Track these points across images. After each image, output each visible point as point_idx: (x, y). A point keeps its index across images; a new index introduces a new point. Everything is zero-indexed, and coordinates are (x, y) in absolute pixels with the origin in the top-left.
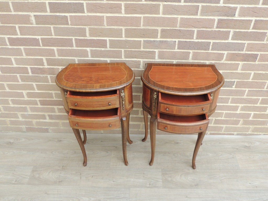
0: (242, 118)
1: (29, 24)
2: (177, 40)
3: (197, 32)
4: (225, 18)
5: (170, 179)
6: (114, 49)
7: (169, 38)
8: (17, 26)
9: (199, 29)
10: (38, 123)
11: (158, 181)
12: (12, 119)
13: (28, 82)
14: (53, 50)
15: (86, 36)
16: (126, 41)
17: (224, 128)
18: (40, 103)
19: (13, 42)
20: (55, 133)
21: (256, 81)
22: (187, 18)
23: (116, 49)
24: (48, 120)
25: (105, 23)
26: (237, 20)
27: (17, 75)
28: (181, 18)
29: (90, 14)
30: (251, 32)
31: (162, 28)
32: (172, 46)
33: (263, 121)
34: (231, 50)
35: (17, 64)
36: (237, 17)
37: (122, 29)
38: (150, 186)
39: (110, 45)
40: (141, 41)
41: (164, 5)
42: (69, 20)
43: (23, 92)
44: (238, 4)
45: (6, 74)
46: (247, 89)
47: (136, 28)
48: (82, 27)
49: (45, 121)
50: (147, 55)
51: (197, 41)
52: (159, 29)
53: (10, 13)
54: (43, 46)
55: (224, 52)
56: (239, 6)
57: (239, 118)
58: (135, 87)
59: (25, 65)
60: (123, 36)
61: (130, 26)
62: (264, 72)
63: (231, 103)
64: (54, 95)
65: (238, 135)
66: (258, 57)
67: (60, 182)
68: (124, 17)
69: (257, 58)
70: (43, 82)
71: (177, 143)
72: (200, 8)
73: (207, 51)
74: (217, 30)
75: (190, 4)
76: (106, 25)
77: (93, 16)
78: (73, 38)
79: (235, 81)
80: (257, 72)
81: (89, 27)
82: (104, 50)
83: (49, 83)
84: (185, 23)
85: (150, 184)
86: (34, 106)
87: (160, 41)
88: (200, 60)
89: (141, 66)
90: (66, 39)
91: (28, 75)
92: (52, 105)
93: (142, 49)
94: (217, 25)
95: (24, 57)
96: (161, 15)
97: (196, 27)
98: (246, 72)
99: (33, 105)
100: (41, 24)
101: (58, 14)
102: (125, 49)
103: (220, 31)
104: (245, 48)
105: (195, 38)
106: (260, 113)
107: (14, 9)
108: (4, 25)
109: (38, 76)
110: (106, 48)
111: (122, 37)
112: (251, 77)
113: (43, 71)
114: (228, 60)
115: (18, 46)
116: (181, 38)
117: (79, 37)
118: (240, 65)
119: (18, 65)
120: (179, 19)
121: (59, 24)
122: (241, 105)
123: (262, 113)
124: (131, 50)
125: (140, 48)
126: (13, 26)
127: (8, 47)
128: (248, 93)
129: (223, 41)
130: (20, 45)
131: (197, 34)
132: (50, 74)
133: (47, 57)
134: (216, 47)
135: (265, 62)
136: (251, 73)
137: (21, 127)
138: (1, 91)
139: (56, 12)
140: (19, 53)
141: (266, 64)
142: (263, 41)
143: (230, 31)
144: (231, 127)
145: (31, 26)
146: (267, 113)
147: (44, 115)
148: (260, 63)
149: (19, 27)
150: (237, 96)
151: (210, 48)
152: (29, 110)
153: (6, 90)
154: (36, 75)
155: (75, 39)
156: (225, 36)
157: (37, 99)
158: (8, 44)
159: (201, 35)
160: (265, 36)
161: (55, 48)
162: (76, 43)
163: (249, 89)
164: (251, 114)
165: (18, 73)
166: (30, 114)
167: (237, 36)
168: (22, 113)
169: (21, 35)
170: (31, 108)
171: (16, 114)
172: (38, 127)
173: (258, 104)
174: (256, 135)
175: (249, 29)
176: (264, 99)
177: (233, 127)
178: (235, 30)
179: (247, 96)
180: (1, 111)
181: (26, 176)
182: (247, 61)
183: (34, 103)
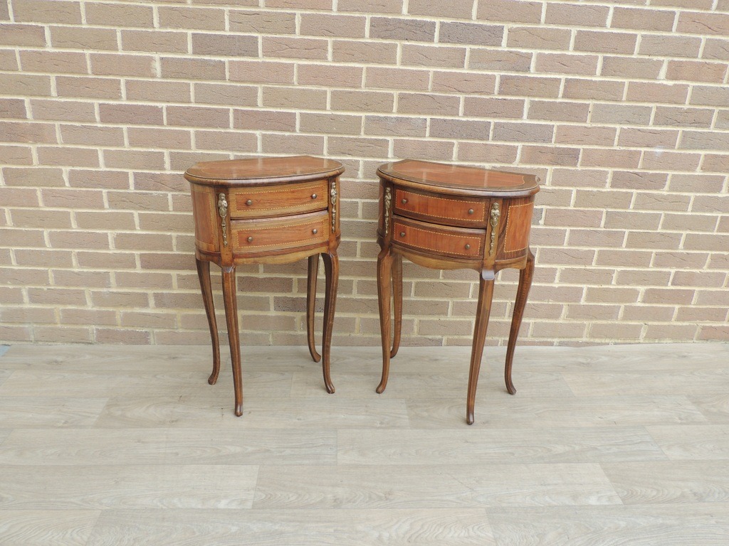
0: (566, 301)
1: (148, 77)
2: (428, 117)
3: (465, 101)
4: (513, 74)
5: (425, 414)
6: (308, 135)
7: (414, 113)
8: (123, 80)
9: (467, 96)
10: (128, 319)
11: (399, 418)
12: (70, 307)
13: (124, 209)
14: (188, 133)
15: (256, 106)
16: (333, 118)
17: (531, 328)
18: (142, 261)
19: (109, 114)
20: (163, 344)
21: (582, 209)
22: (445, 73)
23: (313, 135)
24: (151, 310)
25: (295, 78)
26: (534, 78)
27: (101, 192)
28: (435, 73)
29: (268, 60)
30: (561, 103)
31: (400, 92)
32: (418, 129)
33: (608, 307)
34: (528, 141)
35: (107, 166)
36: (533, 74)
37: (325, 92)
38: (383, 426)
39: (301, 126)
40: (361, 117)
41: (404, 47)
42: (227, 70)
43: (109, 234)
44: (532, 48)
45: (80, 189)
46: (568, 229)
47: (352, 90)
48: (251, 85)
49: (144, 311)
50: (371, 148)
51: (465, 119)
52: (396, 93)
53: (114, 53)
54: (170, 124)
55: (516, 144)
56: (535, 52)
57: (560, 301)
59: (125, 167)
60: (328, 106)
61: (342, 86)
62: (595, 189)
63: (540, 262)
64: (174, 242)
65: (561, 344)
66: (580, 156)
67: (173, 422)
68: (331, 66)
69: (578, 159)
70: (155, 210)
71: (436, 360)
72: (468, 54)
73: (484, 142)
74: (500, 97)
75: (449, 45)
76: (296, 83)
77: (274, 63)
78: (231, 108)
79: (542, 209)
80: (582, 189)
81: (263, 85)
82: (289, 137)
83: (168, 211)
84: (443, 82)
85: (381, 423)
86: (125, 271)
87: (397, 119)
88: (472, 161)
89: (359, 172)
90: (216, 110)
91: (126, 191)
92: (167, 268)
93: (363, 136)
94: (500, 88)
95: (125, 149)
96: (398, 66)
97: (463, 92)
98: (561, 188)
99: (124, 267)
100: (172, 77)
101: (207, 58)
102: (329, 135)
103: (505, 100)
104: (554, 136)
105: (461, 114)
106: (600, 287)
107: (123, 45)
108: (96, 77)
109: (147, 194)
110: (294, 131)
111: (325, 109)
112: (572, 201)
113: (159, 182)
114: (526, 162)
115: (117, 123)
116: (436, 114)
117: (242, 105)
118: (548, 173)
119: (110, 167)
120: (431, 75)
121: (206, 79)
122: (560, 268)
123: (604, 286)
124: (341, 136)
125: (359, 134)
126: (114, 80)
127: (95, 125)
128: (570, 238)
129: (513, 121)
130: (122, 122)
131: (465, 106)
132: (174, 189)
133: (173, 151)
134: (502, 132)
135: (593, 166)
136: (570, 192)
137: (86, 329)
138: (59, 230)
139: (204, 54)
140: (116, 138)
141: (597, 171)
142: (585, 122)
143: (523, 101)
144: (546, 324)
145: (151, 80)
146: (615, 287)
147: (145, 295)
148: (584, 169)
149: (127, 82)
150: (550, 245)
151: (491, 135)
152: (113, 280)
153: (70, 227)
154: (144, 191)
155: (235, 111)
156: (516, 110)
157: (137, 252)
158: (98, 118)
159: (472, 108)
160: (587, 111)
161: (192, 130)
162: (236, 118)
163: (572, 228)
164: (582, 289)
165: (105, 187)
166: (113, 292)
167: (536, 111)
168: (96, 290)
169: (128, 98)
170: (118, 276)
171: (83, 292)
172: (126, 328)
173: (593, 263)
174: (599, 344)
175: (557, 97)
176: (604, 251)
177: (550, 324)
178: (533, 99)
179: (570, 244)
180: (48, 284)
181: (92, 413)
182: (561, 165)
183: (129, 262)
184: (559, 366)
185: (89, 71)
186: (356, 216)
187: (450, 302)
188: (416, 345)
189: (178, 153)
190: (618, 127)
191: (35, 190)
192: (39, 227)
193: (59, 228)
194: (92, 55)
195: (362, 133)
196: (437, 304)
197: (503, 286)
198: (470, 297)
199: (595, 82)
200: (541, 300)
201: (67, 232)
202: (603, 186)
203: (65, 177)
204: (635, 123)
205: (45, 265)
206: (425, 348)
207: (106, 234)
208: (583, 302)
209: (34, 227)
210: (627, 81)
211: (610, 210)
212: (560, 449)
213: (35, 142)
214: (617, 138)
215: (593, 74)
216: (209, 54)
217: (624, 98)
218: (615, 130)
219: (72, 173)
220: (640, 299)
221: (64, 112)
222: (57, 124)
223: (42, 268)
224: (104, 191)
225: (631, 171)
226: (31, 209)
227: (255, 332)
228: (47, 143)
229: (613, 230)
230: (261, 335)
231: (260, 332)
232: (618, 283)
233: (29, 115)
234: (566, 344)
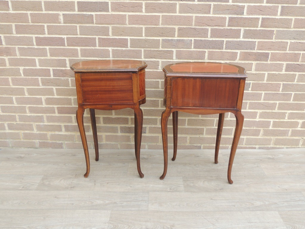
0: (262, 128)
1: (57, 23)
2: (193, 39)
3: (211, 30)
4: (235, 16)
5: (192, 185)
6: (134, 49)
7: (186, 37)
8: (46, 25)
9: (212, 28)
10: (53, 137)
11: (179, 186)
12: (26, 132)
13: (49, 86)
14: (77, 50)
15: (109, 35)
16: (146, 40)
17: (245, 141)
18: (58, 110)
19: (40, 41)
20: (69, 148)
21: (270, 82)
22: (201, 17)
23: (136, 49)
24: (63, 133)
25: (127, 22)
26: (246, 18)
27: (38, 78)
28: (196, 17)
29: (114, 13)
30: (260, 30)
31: (178, 27)
32: (188, 45)
33: (283, 130)
34: (243, 49)
36: (245, 16)
37: (142, 28)
38: (171, 190)
39: (131, 45)
40: (160, 39)
41: (180, 4)
42: (94, 19)
43: (42, 98)
44: (245, 3)
45: (28, 77)
46: (263, 92)
47: (155, 26)
48: (106, 26)
49: (60, 133)
50: (165, 55)
51: (211, 39)
52: (176, 27)
53: (41, 12)
54: (68, 45)
55: (237, 51)
56: (246, 5)
57: (259, 128)
58: (154, 90)
59: (48, 67)
60: (144, 35)
61: (150, 25)
62: (277, 73)
63: (249, 109)
64: (72, 101)
65: (260, 148)
66: (270, 56)
67: (72, 187)
68: (144, 15)
69: (268, 58)
70: (63, 86)
71: (198, 156)
72: (212, 7)
73: (221, 50)
74: (229, 28)
75: (203, 3)
76: (128, 24)
77: (117, 14)
78: (97, 37)
79: (250, 83)
80: (270, 72)
81: (112, 26)
82: (125, 51)
83: (69, 86)
84: (200, 21)
85: (170, 189)
86: (51, 115)
87: (177, 40)
88: (215, 60)
89: (159, 67)
90: (90, 38)
91: (50, 78)
92: (69, 113)
93: (161, 49)
94: (229, 23)
95: (48, 58)
96: (178, 14)
97: (210, 26)
98: (260, 72)
99: (50, 113)
100: (68, 23)
101: (85, 13)
102: (145, 49)
103: (231, 29)
104: (256, 46)
105: (209, 36)
106: (279, 120)
107: (45, 8)
108: (33, 24)
109: (59, 79)
110: (127, 47)
112: (266, 79)
113: (64, 73)
114: (242, 60)
115: (44, 46)
116: (197, 37)
117: (102, 36)
118: (253, 65)
119: (41, 66)
120: (194, 18)
121: (84, 23)
122: (259, 111)
123: (281, 120)
124: (150, 49)
125: (159, 48)
126: (42, 25)
127: (34, 47)
128: (264, 97)
129: (235, 40)
130: (46, 45)
131: (211, 33)
132: (71, 76)
133: (70, 58)
134: (229, 45)
135: (276, 61)
136: (264, 74)
137: (34, 142)
138: (20, 97)
139: (83, 11)
140: (43, 53)
141: (278, 64)
142: (272, 39)
143: (240, 30)
144: (252, 139)
145: (59, 25)
146: (287, 120)
147: (60, 126)
148: (272, 62)
149: (48, 26)
150: (254, 100)
151: (224, 47)
152: (45, 119)
153: (25, 95)
154: (58, 78)
155: (99, 38)
156: (237, 34)
157: (55, 106)
158: (35, 43)
159: (215, 33)
160: (273, 34)
161: (79, 48)
162: (99, 42)
163: (266, 92)
164: (270, 122)
165: (40, 76)
166: (45, 125)
167: (247, 34)
168: (37, 124)
169: (49, 34)
170: (47, 117)
171: (31, 125)
172: (52, 141)
173: (276, 109)
174: (279, 148)
175: (257, 27)
176: (281, 103)
177: (254, 138)
178: (245, 28)
179: (264, 100)
180: (16, 121)
181: (35, 183)
182: (260, 61)
183: (52, 111)
184: (259, 160)
185: (30, 21)
186: (158, 88)
187: (205, 128)
188: (188, 149)
189: (73, 59)
190: (289, 41)
191: (8, 78)
192: (10, 95)
193: (20, 95)
194: (31, 14)
195: (160, 47)
196: (198, 129)
197: (231, 120)
198: (215, 126)
199: (277, 19)
200: (250, 127)
201: (24, 97)
202: (281, 71)
203: (21, 72)
204: (298, 39)
205: (14, 112)
206: (193, 150)
207: (41, 98)
208: (271, 128)
209: (8, 95)
210: (293, 18)
211: (285, 83)
212: (258, 203)
213: (7, 56)
214: (288, 47)
215: (276, 15)
216: (86, 11)
217: (292, 27)
218: (287, 43)
219: (24, 70)
220: (299, 126)
221: (19, 41)
222: (17, 47)
223: (13, 114)
224: (40, 78)
225: (296, 63)
226: (7, 87)
227: (112, 143)
228: (12, 56)
229: (286, 92)
230: (115, 144)
231: (114, 143)
232: (289, 119)
233: (4, 43)
234: (262, 148)
